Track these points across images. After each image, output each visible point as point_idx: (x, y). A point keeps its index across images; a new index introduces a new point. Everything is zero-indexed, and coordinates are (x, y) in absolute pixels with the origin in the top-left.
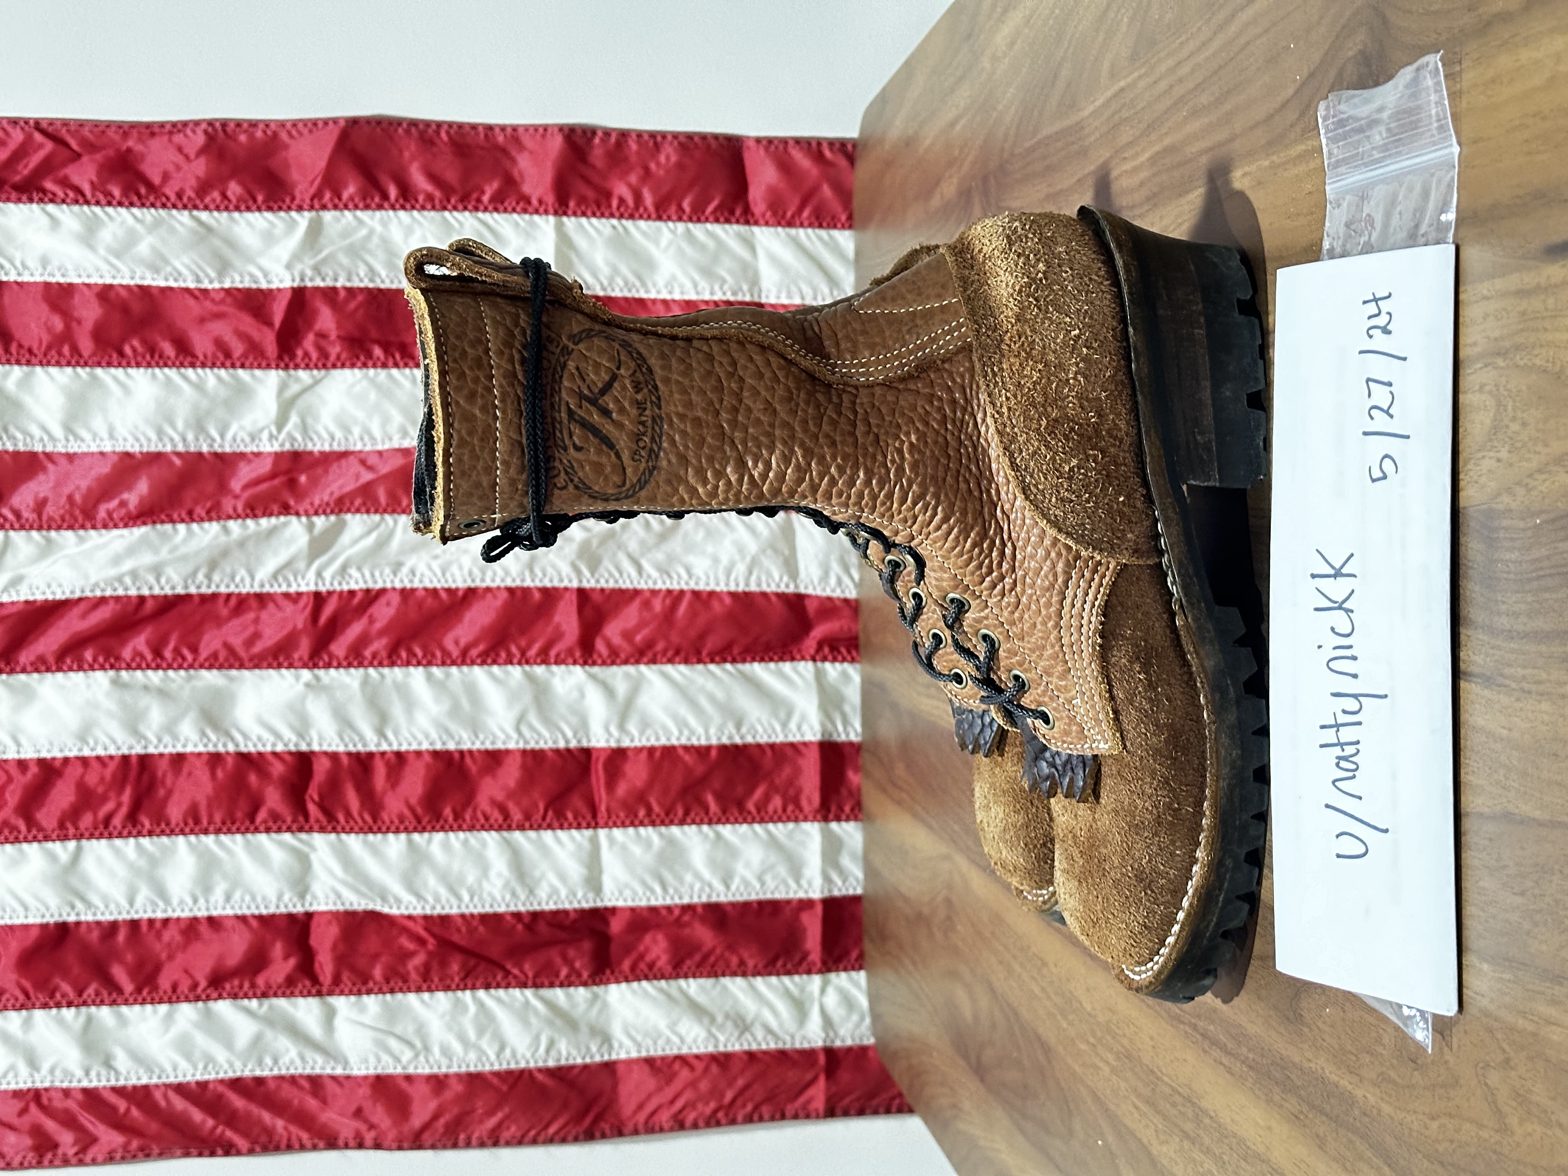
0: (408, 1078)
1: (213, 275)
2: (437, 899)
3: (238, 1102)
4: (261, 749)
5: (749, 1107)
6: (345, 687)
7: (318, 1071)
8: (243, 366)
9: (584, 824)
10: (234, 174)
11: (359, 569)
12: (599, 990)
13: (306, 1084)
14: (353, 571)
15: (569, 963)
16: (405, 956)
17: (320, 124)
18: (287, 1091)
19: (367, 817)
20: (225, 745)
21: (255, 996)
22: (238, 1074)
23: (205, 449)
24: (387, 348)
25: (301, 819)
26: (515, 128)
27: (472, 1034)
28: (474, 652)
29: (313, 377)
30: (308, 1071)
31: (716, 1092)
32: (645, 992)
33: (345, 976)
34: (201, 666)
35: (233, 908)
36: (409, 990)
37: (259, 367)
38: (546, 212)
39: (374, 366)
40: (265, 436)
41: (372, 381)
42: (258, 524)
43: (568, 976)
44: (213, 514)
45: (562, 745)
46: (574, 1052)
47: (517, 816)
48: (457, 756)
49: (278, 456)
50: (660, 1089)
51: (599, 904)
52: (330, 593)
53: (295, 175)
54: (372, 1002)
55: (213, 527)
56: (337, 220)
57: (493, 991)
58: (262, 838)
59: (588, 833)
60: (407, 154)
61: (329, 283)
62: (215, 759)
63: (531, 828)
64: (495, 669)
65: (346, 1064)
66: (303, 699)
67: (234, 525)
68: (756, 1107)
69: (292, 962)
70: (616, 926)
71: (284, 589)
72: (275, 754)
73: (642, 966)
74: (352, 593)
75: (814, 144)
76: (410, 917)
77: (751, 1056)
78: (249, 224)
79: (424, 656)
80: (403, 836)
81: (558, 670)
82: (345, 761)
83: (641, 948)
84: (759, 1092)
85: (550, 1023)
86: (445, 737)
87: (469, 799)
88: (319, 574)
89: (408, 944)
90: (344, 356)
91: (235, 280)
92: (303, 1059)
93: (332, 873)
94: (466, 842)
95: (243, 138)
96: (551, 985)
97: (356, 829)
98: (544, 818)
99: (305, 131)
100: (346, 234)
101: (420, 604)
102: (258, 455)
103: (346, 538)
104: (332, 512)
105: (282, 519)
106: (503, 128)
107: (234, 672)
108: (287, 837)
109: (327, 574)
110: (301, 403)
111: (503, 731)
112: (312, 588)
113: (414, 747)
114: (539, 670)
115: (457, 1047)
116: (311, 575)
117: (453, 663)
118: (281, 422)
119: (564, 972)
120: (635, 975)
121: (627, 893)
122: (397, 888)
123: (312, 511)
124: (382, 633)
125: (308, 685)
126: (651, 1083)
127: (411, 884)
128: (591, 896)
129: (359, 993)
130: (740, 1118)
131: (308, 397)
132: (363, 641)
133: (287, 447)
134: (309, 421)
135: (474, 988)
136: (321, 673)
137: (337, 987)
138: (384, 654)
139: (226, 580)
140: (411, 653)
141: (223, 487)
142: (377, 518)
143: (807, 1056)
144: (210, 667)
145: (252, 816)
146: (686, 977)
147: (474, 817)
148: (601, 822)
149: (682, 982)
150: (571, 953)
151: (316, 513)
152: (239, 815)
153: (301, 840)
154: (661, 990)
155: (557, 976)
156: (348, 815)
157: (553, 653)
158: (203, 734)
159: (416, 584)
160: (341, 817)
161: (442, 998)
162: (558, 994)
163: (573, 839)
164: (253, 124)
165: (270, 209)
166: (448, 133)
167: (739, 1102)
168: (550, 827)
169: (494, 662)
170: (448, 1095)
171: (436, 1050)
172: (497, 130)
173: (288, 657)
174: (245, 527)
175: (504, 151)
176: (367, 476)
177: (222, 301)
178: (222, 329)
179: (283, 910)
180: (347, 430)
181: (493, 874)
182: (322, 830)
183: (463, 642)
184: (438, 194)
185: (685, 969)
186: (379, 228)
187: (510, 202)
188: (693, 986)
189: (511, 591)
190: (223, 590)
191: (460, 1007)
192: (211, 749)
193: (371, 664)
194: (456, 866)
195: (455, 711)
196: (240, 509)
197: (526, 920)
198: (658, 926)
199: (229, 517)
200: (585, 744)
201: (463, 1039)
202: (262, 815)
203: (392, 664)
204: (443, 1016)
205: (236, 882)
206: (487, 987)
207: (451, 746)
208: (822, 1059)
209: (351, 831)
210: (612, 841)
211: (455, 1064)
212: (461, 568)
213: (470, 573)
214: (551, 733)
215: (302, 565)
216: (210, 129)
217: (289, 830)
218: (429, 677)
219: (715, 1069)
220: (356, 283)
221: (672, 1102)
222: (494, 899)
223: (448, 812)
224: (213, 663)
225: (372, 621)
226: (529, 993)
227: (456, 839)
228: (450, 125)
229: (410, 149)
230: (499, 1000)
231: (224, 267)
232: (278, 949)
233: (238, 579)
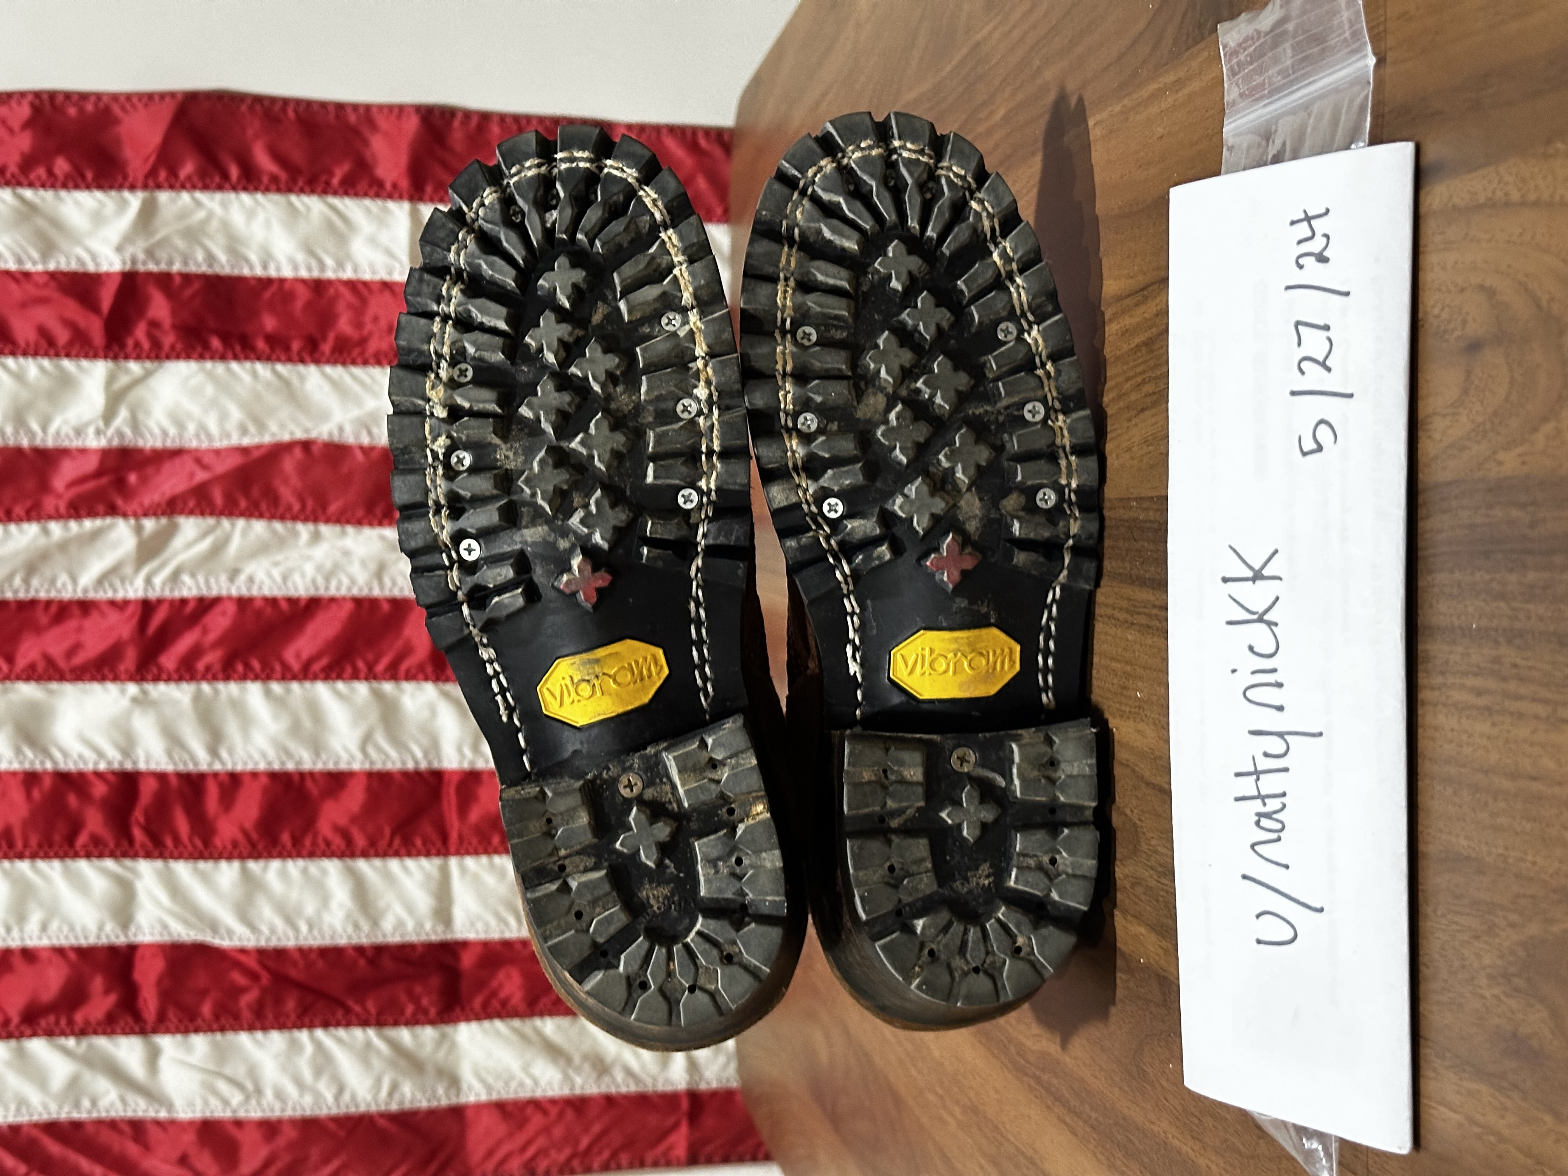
0: (239, 1123)
1: (35, 255)
2: (273, 930)
3: (54, 1148)
4: (81, 766)
5: (606, 1154)
6: (175, 703)
7: (140, 1114)
8: (68, 355)
9: (434, 851)
10: (61, 150)
11: (193, 575)
12: (448, 1029)
13: (126, 1129)
14: (186, 578)
15: (415, 1000)
16: (237, 991)
17: (157, 98)
18: (106, 1137)
19: (198, 843)
20: (42, 763)
21: (73, 1033)
22: (54, 1116)
23: (25, 443)
24: (226, 339)
25: (125, 843)
26: (368, 108)
27: (307, 1075)
28: (317, 667)
29: (145, 368)
30: (130, 1114)
31: (570, 1139)
32: (498, 1033)
33: (171, 1014)
34: (18, 678)
35: (49, 938)
36: (242, 1029)
37: (86, 356)
38: (401, 197)
39: (212, 358)
40: (91, 430)
41: (210, 375)
42: (81, 526)
43: (414, 1014)
44: (33, 514)
45: (410, 766)
46: (419, 1096)
47: (360, 841)
48: (296, 779)
49: (106, 453)
50: (510, 1135)
51: (449, 937)
52: (160, 601)
53: (128, 153)
54: (200, 1042)
55: (32, 529)
56: (173, 201)
57: (332, 1030)
58: (82, 865)
59: (437, 861)
60: (250, 132)
61: (163, 267)
62: (31, 778)
63: (377, 855)
64: (340, 685)
65: (170, 1106)
66: (128, 714)
67: (55, 527)
68: (614, 1155)
69: (112, 999)
70: (467, 960)
71: (110, 595)
72: (98, 774)
73: (495, 1003)
74: (184, 602)
75: (689, 134)
76: (243, 951)
77: (610, 1101)
78: (77, 203)
79: (263, 670)
80: (236, 864)
81: (408, 687)
82: (174, 781)
83: (494, 984)
84: (616, 1138)
85: (393, 1064)
86: (284, 757)
87: (309, 823)
88: (148, 581)
89: (238, 978)
90: (179, 346)
91: (61, 263)
92: (123, 1100)
93: (157, 902)
94: (305, 871)
95: (72, 111)
96: (396, 1023)
97: (186, 854)
98: (390, 844)
99: (140, 106)
100: (183, 215)
101: (259, 613)
102: (83, 451)
103: (178, 542)
104: (163, 514)
105: (108, 520)
106: (355, 107)
107: (54, 686)
108: (109, 864)
109: (158, 581)
110: (132, 396)
111: (347, 750)
112: (140, 594)
113: (250, 767)
114: (388, 687)
115: (292, 1091)
116: (139, 582)
117: (294, 678)
118: (109, 415)
119: (410, 1009)
120: (486, 1013)
121: (480, 926)
122: (228, 918)
123: (139, 511)
124: (218, 643)
125: (135, 700)
126: (501, 1129)
127: (244, 915)
128: (440, 928)
129: (186, 1031)
130: (596, 1165)
131: (139, 392)
132: (196, 652)
133: (115, 443)
134: (141, 417)
135: (311, 1026)
136: (149, 687)
137: (161, 1025)
138: (217, 667)
139: (46, 586)
140: (248, 667)
141: (44, 486)
142: (211, 521)
143: (670, 1100)
144: (28, 679)
145: (70, 839)
146: (541, 1014)
147: (314, 844)
148: (452, 849)
149: (538, 1022)
150: (418, 989)
151: (146, 515)
152: (57, 838)
153: (124, 867)
154: (516, 1031)
155: (402, 1013)
156: (177, 840)
157: (403, 667)
158: (18, 751)
159: (255, 592)
160: (169, 842)
161: (276, 1039)
162: (404, 1035)
163: (421, 868)
164: (84, 96)
165: (100, 187)
166: (296, 111)
167: (596, 1149)
168: (397, 854)
169: (340, 677)
170: (281, 1141)
171: (269, 1094)
172: (349, 110)
173: (113, 669)
174: (66, 529)
175: (355, 132)
176: (201, 476)
177: (46, 285)
178: (45, 316)
179: (104, 941)
180: (181, 426)
181: (334, 905)
182: (148, 855)
183: (305, 655)
184: (283, 176)
185: (541, 1005)
186: (218, 210)
187: (362, 185)
188: (549, 1026)
189: (358, 602)
190: (43, 595)
191: (295, 1047)
192: (27, 766)
193: (204, 678)
194: (294, 895)
195: (295, 729)
196: (62, 509)
197: (370, 953)
198: (512, 961)
199: (50, 517)
200: (436, 765)
201: (299, 1083)
202: (82, 839)
203: (227, 678)
204: (277, 1056)
205: (53, 911)
206: (326, 1025)
207: (290, 766)
208: (685, 1104)
209: (179, 857)
210: (463, 870)
211: (289, 1108)
212: (303, 576)
213: (314, 582)
214: (400, 753)
215: (128, 570)
216: (37, 102)
217: (112, 855)
218: (268, 693)
219: (570, 1115)
220: (192, 269)
221: (524, 1149)
222: (334, 931)
223: (286, 838)
224: (31, 674)
225: (205, 631)
226: (371, 1032)
227: (294, 867)
228: (298, 102)
229: (253, 126)
230: (339, 1041)
231: (48, 248)
232: (97, 983)
233: (59, 584)
